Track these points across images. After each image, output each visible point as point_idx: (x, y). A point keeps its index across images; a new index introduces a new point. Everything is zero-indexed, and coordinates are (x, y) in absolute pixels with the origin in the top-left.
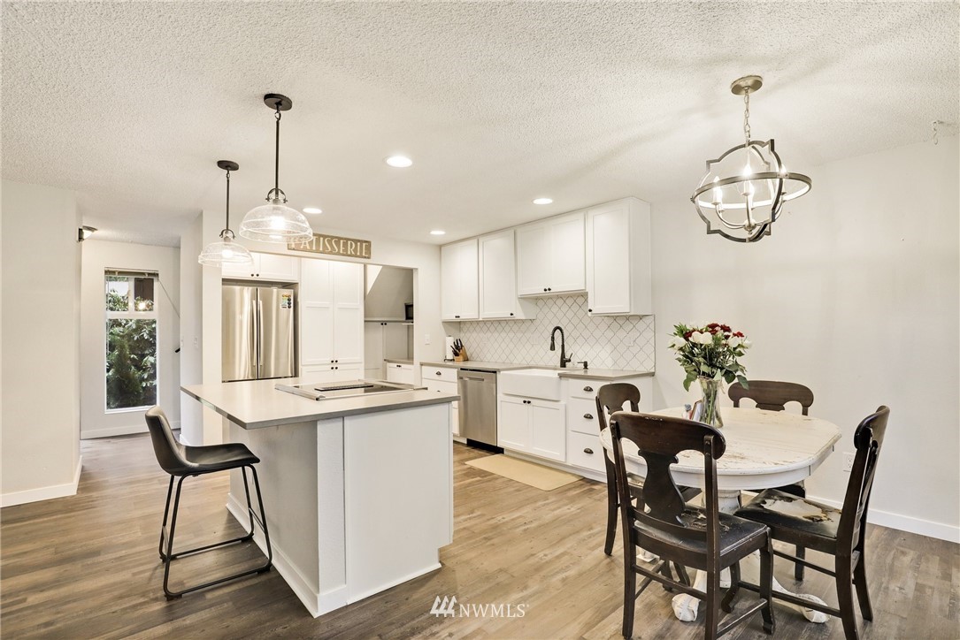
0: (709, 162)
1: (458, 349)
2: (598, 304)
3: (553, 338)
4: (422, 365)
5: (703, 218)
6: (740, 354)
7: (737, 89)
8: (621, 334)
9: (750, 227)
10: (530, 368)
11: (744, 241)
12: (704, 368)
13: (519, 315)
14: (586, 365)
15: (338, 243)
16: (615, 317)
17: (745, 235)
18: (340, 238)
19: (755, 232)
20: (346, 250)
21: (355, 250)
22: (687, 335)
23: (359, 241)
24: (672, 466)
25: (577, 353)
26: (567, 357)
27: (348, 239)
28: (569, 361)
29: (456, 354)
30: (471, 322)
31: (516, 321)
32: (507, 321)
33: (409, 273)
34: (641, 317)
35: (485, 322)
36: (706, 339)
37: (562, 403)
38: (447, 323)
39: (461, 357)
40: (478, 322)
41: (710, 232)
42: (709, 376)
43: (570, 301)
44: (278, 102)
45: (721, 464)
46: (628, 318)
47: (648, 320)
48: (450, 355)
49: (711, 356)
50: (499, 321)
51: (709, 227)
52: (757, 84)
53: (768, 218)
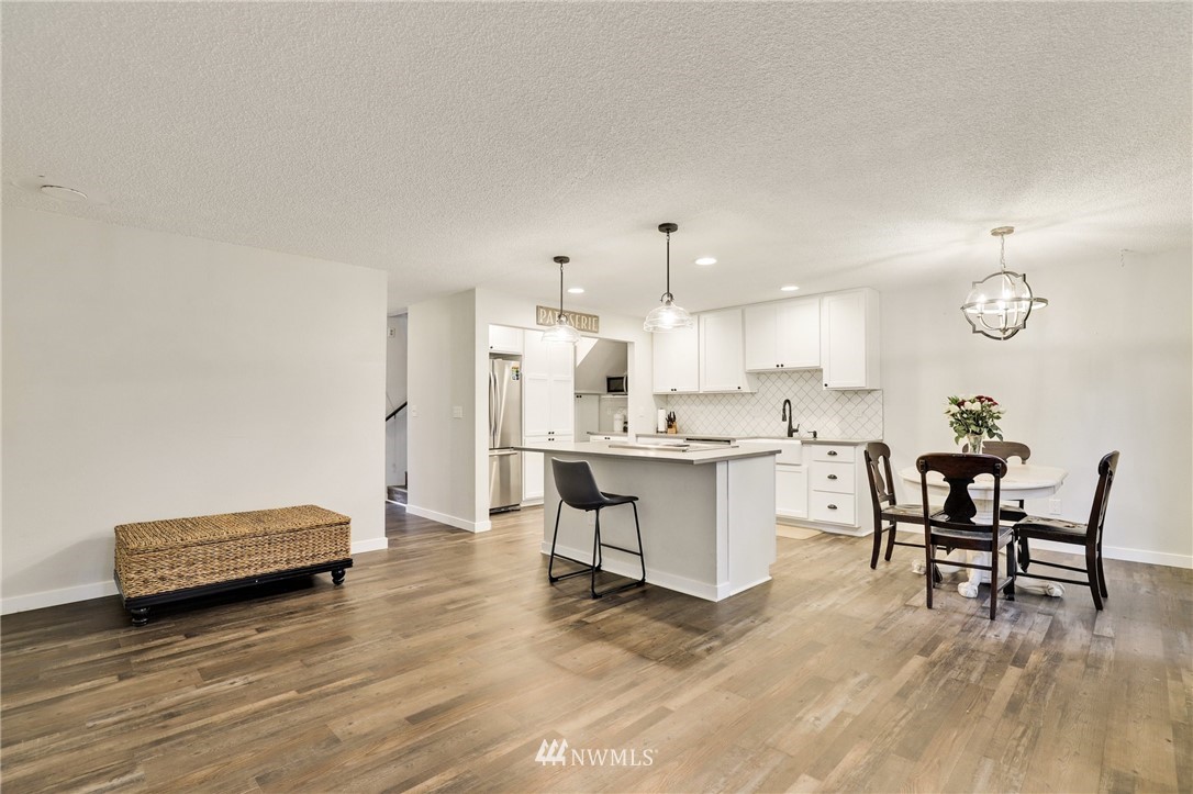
0: (974, 283)
1: (671, 421)
2: (835, 379)
3: (784, 410)
4: (637, 436)
5: (970, 322)
6: (998, 418)
7: (995, 233)
8: (850, 406)
9: (1005, 330)
10: (756, 438)
11: (1000, 339)
12: (973, 428)
13: (745, 389)
14: (815, 434)
15: (574, 318)
16: (844, 392)
17: (1000, 335)
18: (576, 314)
19: (1009, 333)
20: (580, 325)
21: (587, 325)
22: (960, 404)
23: (590, 316)
24: (970, 486)
25: (805, 424)
26: (794, 427)
27: (582, 314)
28: (797, 431)
29: (670, 426)
30: (689, 395)
31: (743, 394)
32: (733, 394)
33: (625, 345)
34: (870, 391)
35: (706, 395)
36: (977, 407)
37: (805, 466)
38: (657, 396)
39: (673, 429)
40: (697, 395)
41: (975, 332)
42: (976, 433)
43: (796, 376)
44: (667, 228)
45: (1004, 483)
46: (857, 392)
47: (875, 394)
48: (662, 427)
49: (979, 419)
50: (724, 394)
51: (974, 327)
52: (1010, 231)
53: (1020, 323)
